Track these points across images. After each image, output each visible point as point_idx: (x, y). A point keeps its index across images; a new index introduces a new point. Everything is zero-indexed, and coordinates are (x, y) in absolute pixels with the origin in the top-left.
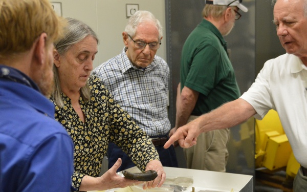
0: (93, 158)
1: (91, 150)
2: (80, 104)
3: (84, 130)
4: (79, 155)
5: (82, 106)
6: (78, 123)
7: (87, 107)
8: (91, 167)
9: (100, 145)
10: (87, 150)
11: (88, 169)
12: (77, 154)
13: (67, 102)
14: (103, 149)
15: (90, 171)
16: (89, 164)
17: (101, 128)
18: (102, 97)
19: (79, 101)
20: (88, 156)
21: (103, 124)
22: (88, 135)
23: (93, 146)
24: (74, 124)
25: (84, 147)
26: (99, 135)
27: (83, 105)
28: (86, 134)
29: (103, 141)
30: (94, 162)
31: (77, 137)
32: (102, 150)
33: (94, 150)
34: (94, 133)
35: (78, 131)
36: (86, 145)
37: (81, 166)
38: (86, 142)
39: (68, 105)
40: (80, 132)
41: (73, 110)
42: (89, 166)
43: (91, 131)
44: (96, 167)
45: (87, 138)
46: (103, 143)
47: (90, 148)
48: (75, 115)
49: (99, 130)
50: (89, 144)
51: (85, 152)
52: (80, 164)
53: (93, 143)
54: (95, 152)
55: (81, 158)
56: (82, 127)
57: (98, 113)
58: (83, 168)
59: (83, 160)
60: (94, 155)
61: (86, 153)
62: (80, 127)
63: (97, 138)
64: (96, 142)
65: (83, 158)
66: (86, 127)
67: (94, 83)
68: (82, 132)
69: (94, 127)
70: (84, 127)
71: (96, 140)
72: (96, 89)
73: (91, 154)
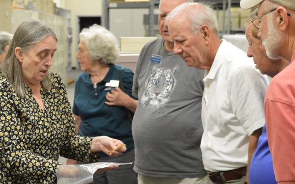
0: (51, 143)
1: (49, 135)
2: (42, 94)
3: (44, 117)
4: (38, 138)
5: (42, 96)
6: (38, 110)
7: (47, 96)
8: (49, 151)
9: (59, 132)
10: (45, 134)
11: (46, 152)
12: (37, 137)
13: (29, 92)
14: (61, 136)
15: (48, 155)
16: (47, 148)
17: (59, 117)
18: (60, 90)
19: (41, 91)
20: (46, 140)
21: (60, 113)
22: (48, 121)
23: (51, 131)
24: (35, 110)
25: (44, 132)
26: (58, 122)
27: (44, 95)
28: (46, 120)
29: (61, 128)
30: (53, 147)
31: (38, 122)
32: (59, 136)
33: (52, 135)
34: (53, 120)
35: (38, 117)
36: (45, 130)
37: (40, 149)
38: (46, 127)
39: (29, 94)
40: (41, 118)
41: (34, 99)
42: (47, 150)
43: (51, 118)
44: (54, 151)
45: (46, 124)
46: (61, 130)
47: (48, 133)
48: (35, 103)
49: (58, 119)
50: (48, 129)
51: (43, 135)
52: (39, 147)
53: (52, 129)
54: (52, 137)
55: (39, 141)
56: (42, 114)
57: (57, 103)
58: (41, 151)
59: (42, 144)
60: (52, 140)
61: (44, 137)
62: (40, 113)
63: (56, 125)
64: (55, 129)
65: (41, 141)
66: (45, 114)
67: (55, 77)
68: (42, 119)
69: (53, 115)
70: (44, 114)
71: (55, 126)
72: (56, 82)
73: (49, 138)
